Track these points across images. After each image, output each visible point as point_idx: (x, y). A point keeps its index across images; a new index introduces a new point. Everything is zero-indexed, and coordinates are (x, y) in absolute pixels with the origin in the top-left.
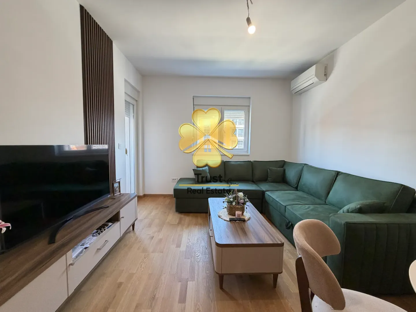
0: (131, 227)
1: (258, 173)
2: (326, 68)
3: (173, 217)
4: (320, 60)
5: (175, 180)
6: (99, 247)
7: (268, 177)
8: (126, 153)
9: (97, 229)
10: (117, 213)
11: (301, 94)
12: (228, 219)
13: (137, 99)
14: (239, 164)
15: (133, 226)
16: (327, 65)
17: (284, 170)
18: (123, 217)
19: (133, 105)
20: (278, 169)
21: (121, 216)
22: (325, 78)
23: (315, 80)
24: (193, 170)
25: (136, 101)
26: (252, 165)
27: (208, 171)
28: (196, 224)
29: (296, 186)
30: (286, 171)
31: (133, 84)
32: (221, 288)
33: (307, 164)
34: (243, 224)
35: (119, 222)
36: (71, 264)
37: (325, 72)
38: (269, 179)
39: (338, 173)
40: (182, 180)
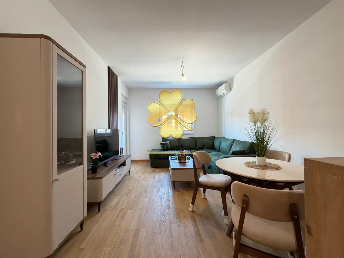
0: (128, 173)
1: (199, 145)
2: (230, 85)
3: (149, 169)
4: (227, 81)
5: (149, 150)
6: (120, 173)
7: (204, 146)
8: (122, 134)
9: (118, 166)
10: (124, 162)
11: (221, 97)
12: (178, 162)
13: (126, 103)
14: (187, 139)
15: (129, 172)
16: (231, 83)
17: (214, 142)
18: (127, 164)
19: (124, 106)
20: (210, 141)
21: (126, 163)
22: (230, 90)
23: (225, 91)
24: (160, 143)
25: (126, 104)
26: (195, 140)
27: (169, 144)
28: (163, 172)
29: (219, 150)
30: (215, 142)
31: (125, 95)
32: (174, 189)
33: (224, 137)
34: (184, 164)
35: (125, 166)
36: (116, 174)
37: (230, 87)
38: (205, 147)
39: (234, 140)
40: (153, 150)
